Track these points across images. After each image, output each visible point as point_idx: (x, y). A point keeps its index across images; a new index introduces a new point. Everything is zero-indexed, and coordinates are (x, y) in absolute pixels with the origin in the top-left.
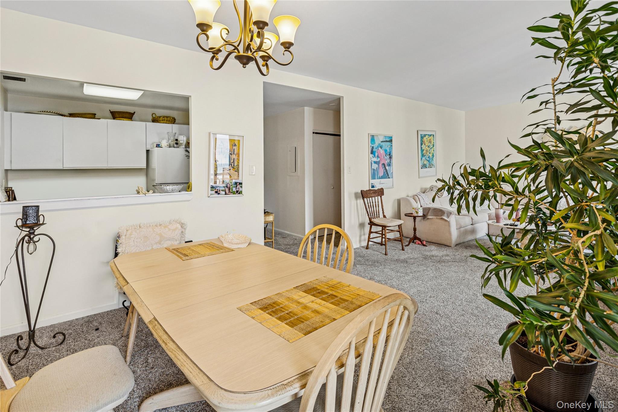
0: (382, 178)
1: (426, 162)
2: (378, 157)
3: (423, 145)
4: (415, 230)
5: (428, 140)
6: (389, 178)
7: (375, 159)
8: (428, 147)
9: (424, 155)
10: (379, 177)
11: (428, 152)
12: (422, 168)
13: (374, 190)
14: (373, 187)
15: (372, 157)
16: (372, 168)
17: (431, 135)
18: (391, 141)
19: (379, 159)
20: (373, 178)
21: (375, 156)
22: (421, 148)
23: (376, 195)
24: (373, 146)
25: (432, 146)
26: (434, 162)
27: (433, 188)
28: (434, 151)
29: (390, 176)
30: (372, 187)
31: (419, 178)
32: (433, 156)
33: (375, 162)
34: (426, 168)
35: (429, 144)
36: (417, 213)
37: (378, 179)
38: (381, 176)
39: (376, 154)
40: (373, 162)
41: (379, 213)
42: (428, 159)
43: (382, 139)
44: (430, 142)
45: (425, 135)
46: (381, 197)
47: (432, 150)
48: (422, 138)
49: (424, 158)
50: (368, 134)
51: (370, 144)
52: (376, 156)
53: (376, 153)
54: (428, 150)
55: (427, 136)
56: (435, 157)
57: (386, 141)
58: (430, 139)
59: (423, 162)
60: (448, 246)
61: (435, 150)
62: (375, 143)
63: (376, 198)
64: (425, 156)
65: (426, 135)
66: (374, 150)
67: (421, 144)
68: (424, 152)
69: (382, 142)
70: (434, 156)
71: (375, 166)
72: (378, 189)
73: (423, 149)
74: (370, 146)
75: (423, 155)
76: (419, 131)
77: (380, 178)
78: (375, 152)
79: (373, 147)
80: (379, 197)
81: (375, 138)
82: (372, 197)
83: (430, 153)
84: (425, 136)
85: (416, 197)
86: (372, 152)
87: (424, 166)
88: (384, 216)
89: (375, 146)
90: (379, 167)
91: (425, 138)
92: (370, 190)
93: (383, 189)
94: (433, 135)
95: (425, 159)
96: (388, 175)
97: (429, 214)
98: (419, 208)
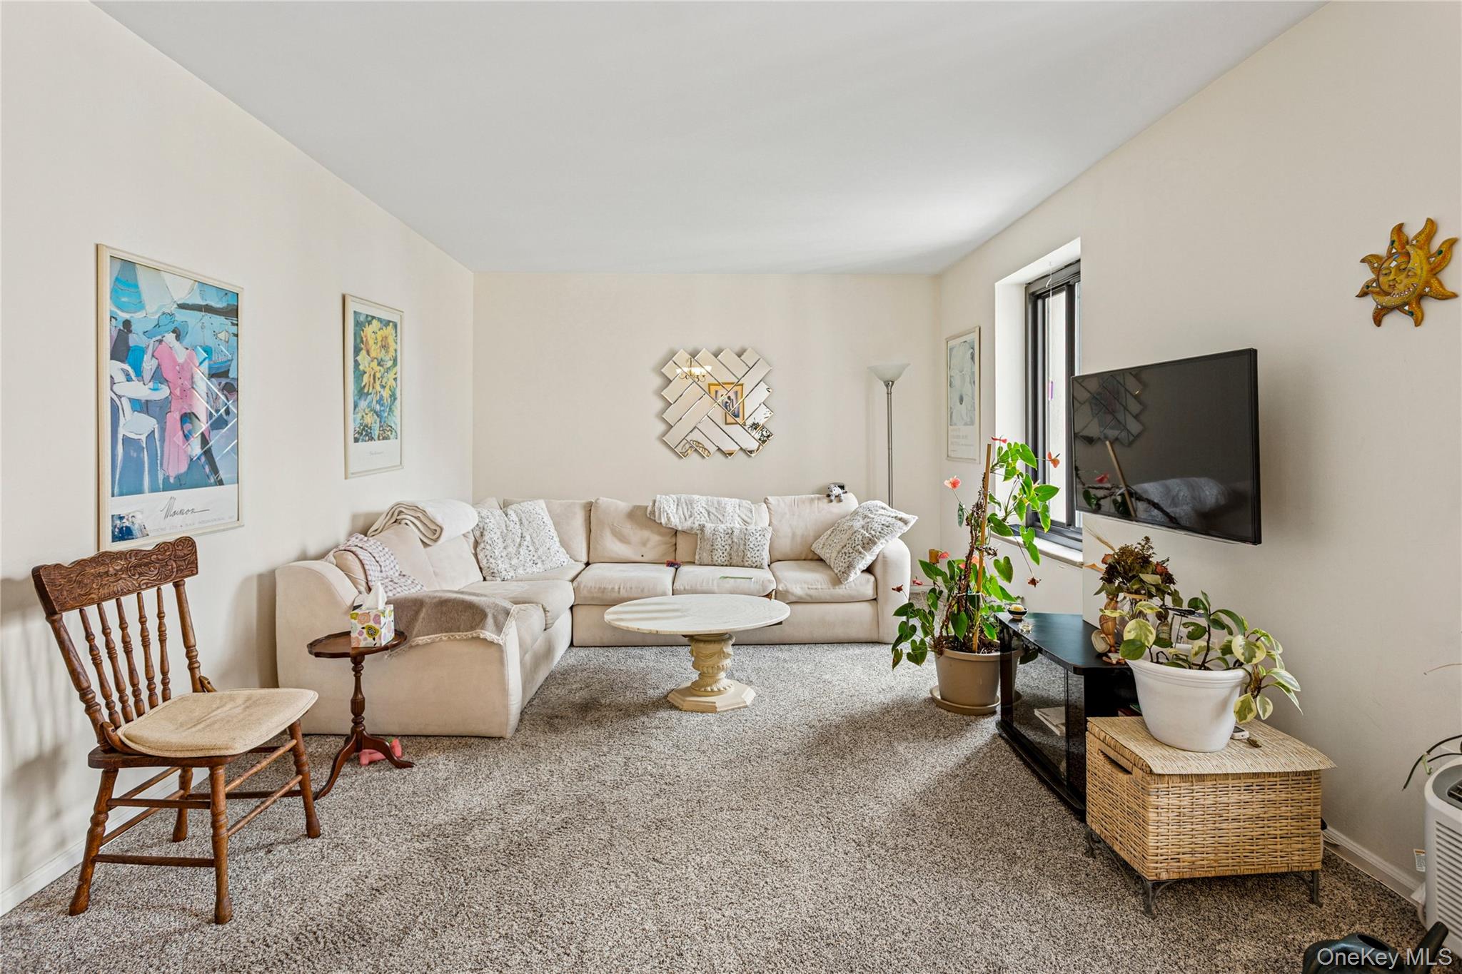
0: (181, 483)
1: (369, 419)
2: (158, 377)
3: (363, 352)
4: (358, 706)
5: (380, 339)
6: (221, 483)
7: (142, 391)
8: (379, 364)
9: (366, 391)
10: (166, 479)
11: (378, 383)
12: (356, 440)
13: (136, 553)
14: (124, 533)
15: (120, 377)
16: (122, 432)
17: (390, 322)
18: (232, 312)
19: (164, 392)
20: (128, 485)
21: (139, 374)
22: (357, 364)
23: (144, 579)
24: (124, 316)
25: (390, 363)
26: (395, 420)
27: (401, 512)
28: (395, 379)
29: (223, 474)
30: (115, 539)
31: (346, 478)
32: (393, 396)
33: (143, 406)
34: (372, 439)
35: (382, 355)
36: (372, 632)
37: (154, 489)
38: (178, 477)
39: (149, 365)
40: (126, 405)
41: (164, 673)
42: (378, 407)
43: (184, 293)
44: (385, 347)
45: (370, 319)
46: (177, 586)
47: (391, 375)
48: (359, 325)
49: (363, 404)
50: (97, 246)
51: (107, 306)
52: (147, 375)
53: (147, 357)
54: (378, 375)
55: (374, 322)
56: (398, 402)
57: (208, 309)
58: (386, 337)
59: (359, 416)
60: (490, 738)
61: (398, 376)
62: (140, 305)
63: (149, 595)
64: (368, 394)
65: (373, 318)
66: (134, 340)
67: (357, 351)
68: (366, 378)
69: (182, 306)
70: (395, 399)
71: (138, 426)
72: (161, 548)
73: (361, 367)
74: (106, 317)
75: (361, 393)
76: (346, 296)
77: (168, 487)
78: (143, 351)
79: (127, 324)
80: (168, 589)
81: (143, 279)
82: (117, 596)
83: (383, 387)
84: (370, 323)
85: (350, 556)
86: (121, 350)
87: (364, 433)
88: (200, 685)
89: (141, 321)
90: (163, 430)
91: (369, 330)
92: (101, 558)
93: (193, 545)
94: (395, 326)
95: (369, 406)
96: (215, 470)
97: (418, 625)
98: (383, 613)
